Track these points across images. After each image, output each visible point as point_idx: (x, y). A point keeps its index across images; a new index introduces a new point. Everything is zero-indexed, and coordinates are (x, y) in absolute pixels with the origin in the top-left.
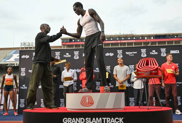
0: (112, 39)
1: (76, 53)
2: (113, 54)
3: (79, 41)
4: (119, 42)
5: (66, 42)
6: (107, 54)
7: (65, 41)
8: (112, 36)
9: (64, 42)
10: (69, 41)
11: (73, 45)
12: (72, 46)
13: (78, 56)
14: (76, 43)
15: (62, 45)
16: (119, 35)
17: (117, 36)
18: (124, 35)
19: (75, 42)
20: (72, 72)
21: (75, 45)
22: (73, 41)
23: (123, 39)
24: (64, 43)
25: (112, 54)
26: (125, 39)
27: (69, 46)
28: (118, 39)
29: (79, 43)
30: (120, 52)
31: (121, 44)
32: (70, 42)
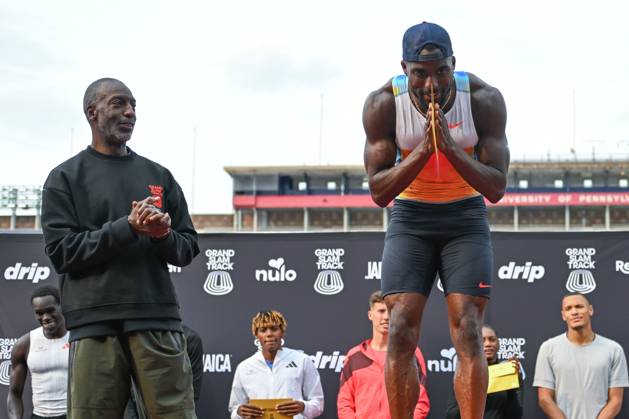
0: (524, 184)
1: (329, 259)
2: (541, 270)
3: (336, 192)
4: (564, 199)
5: (259, 193)
6: (508, 272)
7: (254, 188)
8: (525, 164)
9: (250, 193)
10: (275, 187)
11: (300, 211)
12: (294, 216)
13: (336, 277)
14: (316, 202)
15: (237, 208)
16: (568, 162)
17: (556, 170)
18: (594, 162)
19: (309, 192)
20: (293, 364)
21: (310, 210)
22: (302, 186)
23: (588, 184)
24: (248, 200)
25: (533, 273)
26: (602, 185)
27: (274, 216)
28: (559, 184)
29: (333, 202)
30: (581, 258)
31: (577, 213)
32: (281, 192)
